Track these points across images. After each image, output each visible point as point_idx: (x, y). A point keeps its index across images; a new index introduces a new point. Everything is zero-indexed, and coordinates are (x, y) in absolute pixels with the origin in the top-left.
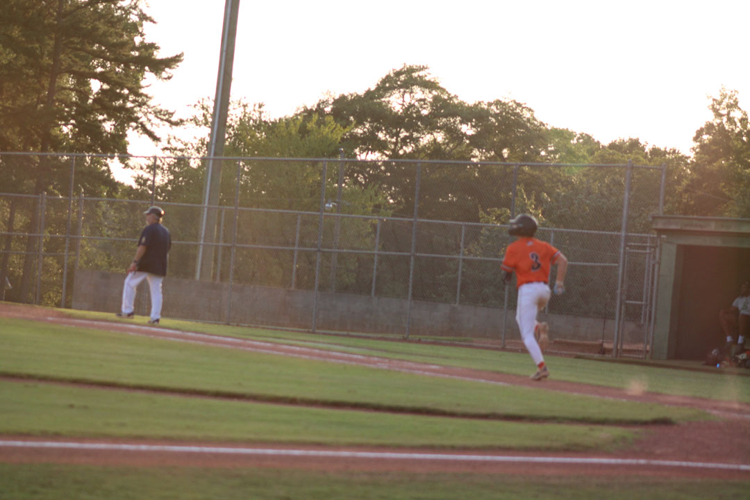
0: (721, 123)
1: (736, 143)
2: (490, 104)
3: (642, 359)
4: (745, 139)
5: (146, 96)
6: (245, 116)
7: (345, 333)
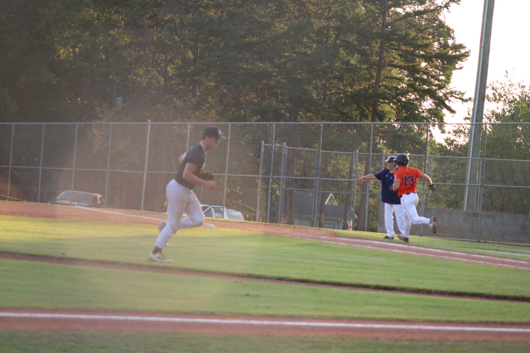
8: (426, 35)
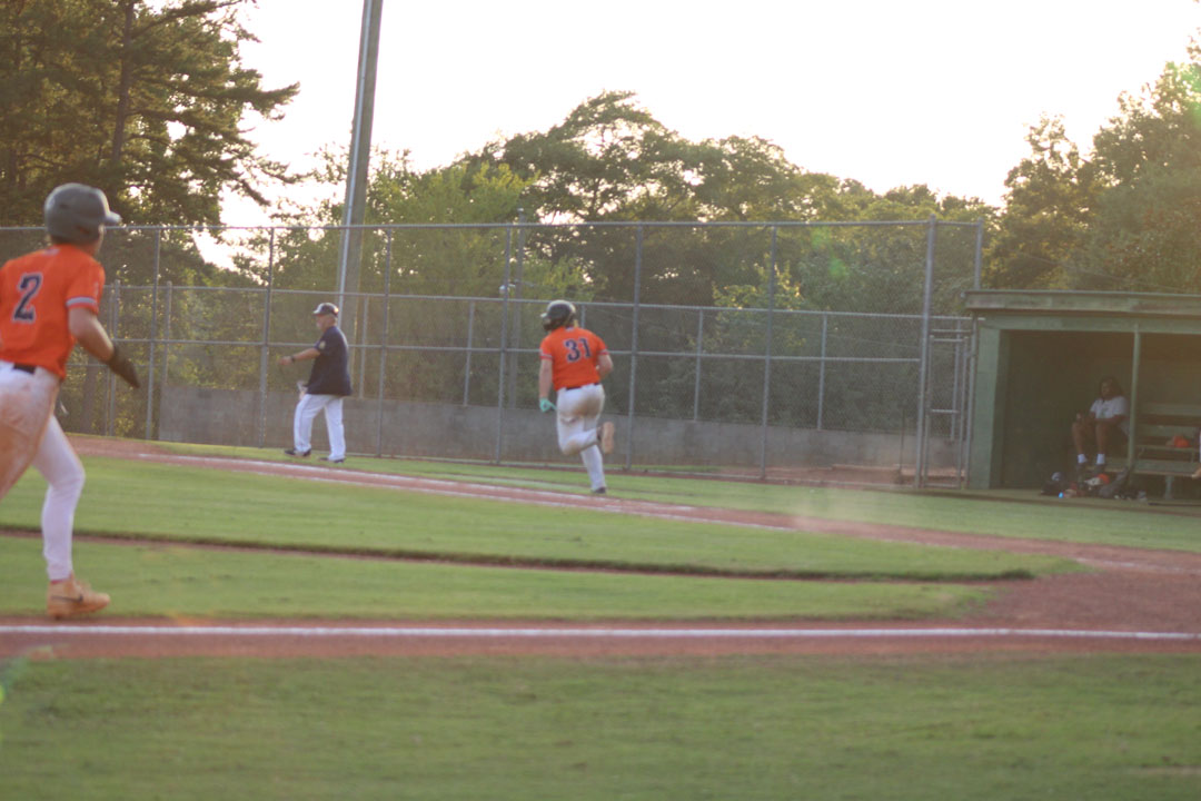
0: (1042, 160)
1: (1062, 186)
2: (723, 142)
3: (954, 488)
4: (1074, 180)
5: (249, 143)
6: (384, 167)
7: (542, 464)
8: (210, 53)
